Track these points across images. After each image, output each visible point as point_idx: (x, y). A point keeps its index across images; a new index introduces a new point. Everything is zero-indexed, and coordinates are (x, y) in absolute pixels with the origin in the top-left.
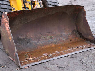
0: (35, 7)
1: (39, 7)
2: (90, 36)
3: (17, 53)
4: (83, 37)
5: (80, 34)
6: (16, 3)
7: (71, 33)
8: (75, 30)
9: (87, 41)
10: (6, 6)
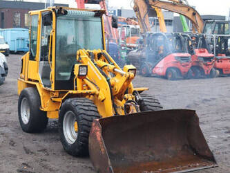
0: (130, 113)
1: (135, 112)
2: (206, 152)
3: (111, 167)
4: (198, 154)
5: (194, 150)
6: (104, 109)
7: (180, 149)
8: (186, 145)
9: (203, 159)
10: (92, 112)
